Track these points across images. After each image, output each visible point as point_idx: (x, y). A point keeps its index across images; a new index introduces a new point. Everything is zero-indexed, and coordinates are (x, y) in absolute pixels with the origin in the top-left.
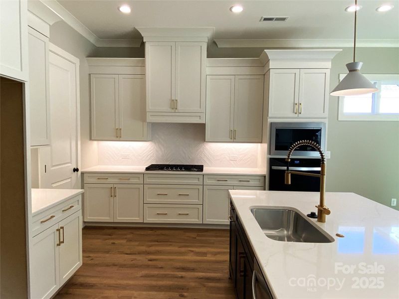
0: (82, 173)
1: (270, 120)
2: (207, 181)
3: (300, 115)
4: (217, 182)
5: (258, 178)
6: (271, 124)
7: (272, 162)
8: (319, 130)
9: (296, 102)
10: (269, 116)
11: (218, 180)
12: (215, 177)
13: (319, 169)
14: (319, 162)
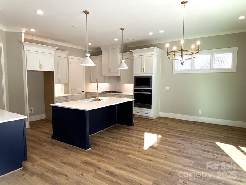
0: (86, 93)
1: (134, 75)
3: (143, 73)
6: (134, 76)
7: (135, 90)
9: (142, 68)
10: (134, 73)
14: (151, 91)
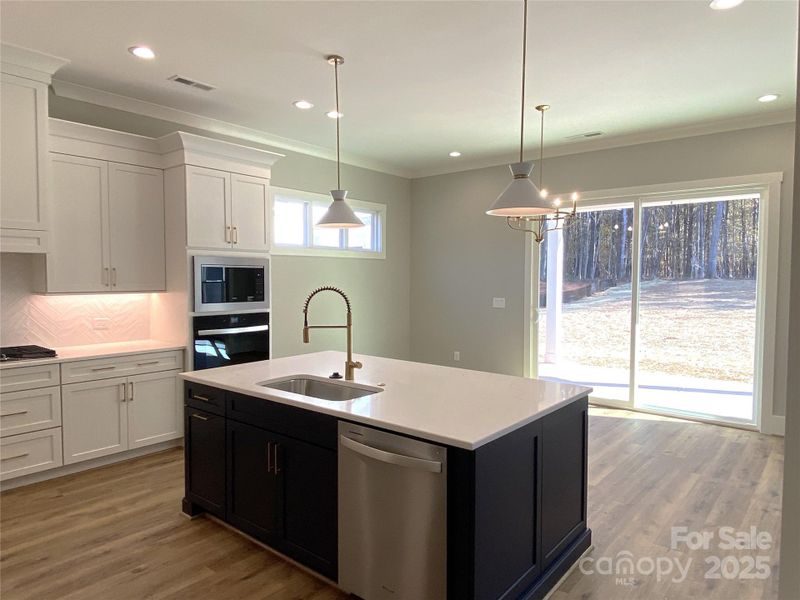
1: (190, 253)
2: (69, 376)
3: (235, 246)
4: (93, 374)
5: (172, 354)
6: (193, 258)
8: (261, 271)
9: (229, 225)
10: (188, 245)
11: (94, 370)
12: (89, 364)
13: (263, 328)
